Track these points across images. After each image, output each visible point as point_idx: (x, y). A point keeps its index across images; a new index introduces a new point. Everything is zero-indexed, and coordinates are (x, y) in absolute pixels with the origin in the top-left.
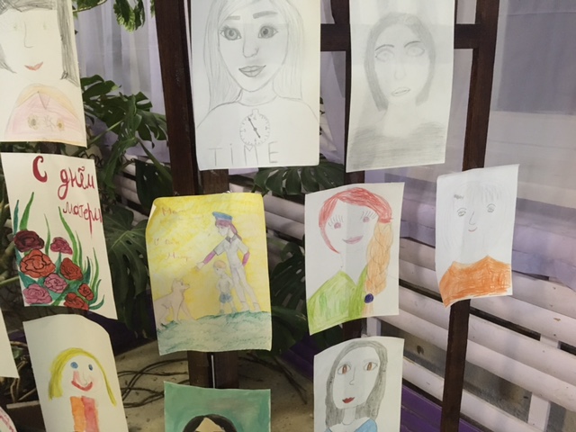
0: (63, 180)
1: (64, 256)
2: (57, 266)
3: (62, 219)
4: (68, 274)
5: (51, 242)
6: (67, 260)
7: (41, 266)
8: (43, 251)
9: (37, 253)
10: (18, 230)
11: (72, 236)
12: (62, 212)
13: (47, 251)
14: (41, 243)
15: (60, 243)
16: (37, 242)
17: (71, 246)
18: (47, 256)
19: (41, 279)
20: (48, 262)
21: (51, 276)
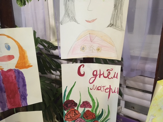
0: (93, 75)
1: (86, 109)
2: (82, 114)
3: (89, 93)
4: (87, 117)
5: (81, 104)
6: (88, 111)
7: (73, 115)
8: (76, 108)
9: (73, 109)
10: (65, 100)
11: (93, 100)
12: (89, 90)
13: (78, 108)
14: (75, 104)
15: (85, 103)
16: (73, 105)
17: (91, 104)
18: (77, 110)
19: (73, 121)
20: (77, 113)
21: (78, 119)
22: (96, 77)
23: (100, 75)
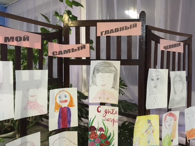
0: (105, 112)
1: (102, 132)
2: (99, 135)
3: (103, 122)
4: (102, 138)
5: (99, 129)
6: (102, 134)
7: (94, 136)
8: (96, 131)
9: (94, 132)
10: (90, 126)
11: (105, 127)
12: (103, 120)
13: (97, 131)
14: (95, 129)
15: (101, 129)
16: (94, 129)
17: (104, 130)
18: (96, 133)
19: (94, 140)
20: (96, 135)
21: (97, 139)
22: (106, 114)
23: (109, 112)
